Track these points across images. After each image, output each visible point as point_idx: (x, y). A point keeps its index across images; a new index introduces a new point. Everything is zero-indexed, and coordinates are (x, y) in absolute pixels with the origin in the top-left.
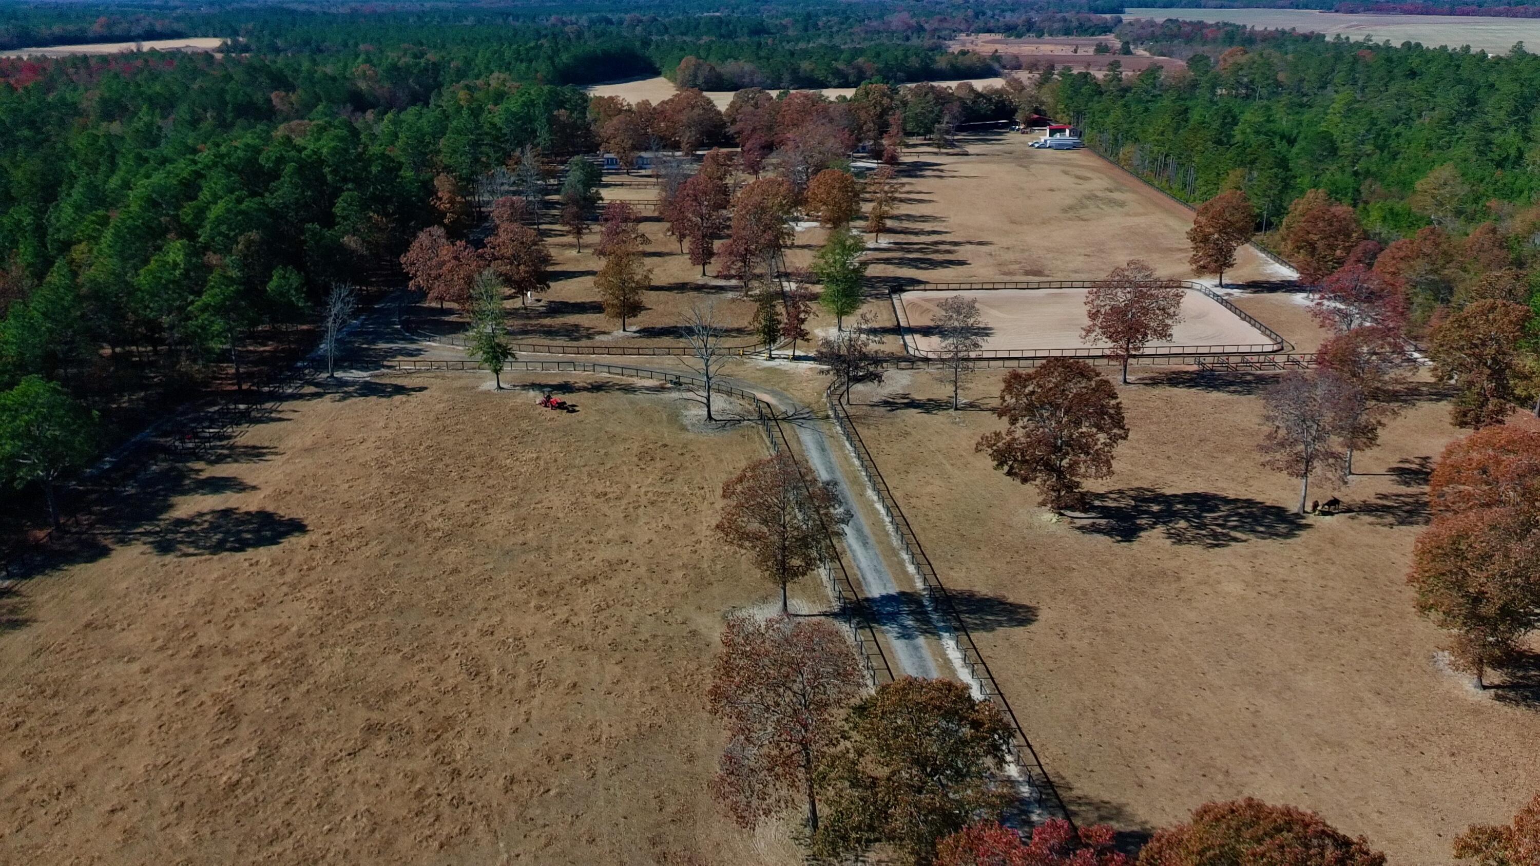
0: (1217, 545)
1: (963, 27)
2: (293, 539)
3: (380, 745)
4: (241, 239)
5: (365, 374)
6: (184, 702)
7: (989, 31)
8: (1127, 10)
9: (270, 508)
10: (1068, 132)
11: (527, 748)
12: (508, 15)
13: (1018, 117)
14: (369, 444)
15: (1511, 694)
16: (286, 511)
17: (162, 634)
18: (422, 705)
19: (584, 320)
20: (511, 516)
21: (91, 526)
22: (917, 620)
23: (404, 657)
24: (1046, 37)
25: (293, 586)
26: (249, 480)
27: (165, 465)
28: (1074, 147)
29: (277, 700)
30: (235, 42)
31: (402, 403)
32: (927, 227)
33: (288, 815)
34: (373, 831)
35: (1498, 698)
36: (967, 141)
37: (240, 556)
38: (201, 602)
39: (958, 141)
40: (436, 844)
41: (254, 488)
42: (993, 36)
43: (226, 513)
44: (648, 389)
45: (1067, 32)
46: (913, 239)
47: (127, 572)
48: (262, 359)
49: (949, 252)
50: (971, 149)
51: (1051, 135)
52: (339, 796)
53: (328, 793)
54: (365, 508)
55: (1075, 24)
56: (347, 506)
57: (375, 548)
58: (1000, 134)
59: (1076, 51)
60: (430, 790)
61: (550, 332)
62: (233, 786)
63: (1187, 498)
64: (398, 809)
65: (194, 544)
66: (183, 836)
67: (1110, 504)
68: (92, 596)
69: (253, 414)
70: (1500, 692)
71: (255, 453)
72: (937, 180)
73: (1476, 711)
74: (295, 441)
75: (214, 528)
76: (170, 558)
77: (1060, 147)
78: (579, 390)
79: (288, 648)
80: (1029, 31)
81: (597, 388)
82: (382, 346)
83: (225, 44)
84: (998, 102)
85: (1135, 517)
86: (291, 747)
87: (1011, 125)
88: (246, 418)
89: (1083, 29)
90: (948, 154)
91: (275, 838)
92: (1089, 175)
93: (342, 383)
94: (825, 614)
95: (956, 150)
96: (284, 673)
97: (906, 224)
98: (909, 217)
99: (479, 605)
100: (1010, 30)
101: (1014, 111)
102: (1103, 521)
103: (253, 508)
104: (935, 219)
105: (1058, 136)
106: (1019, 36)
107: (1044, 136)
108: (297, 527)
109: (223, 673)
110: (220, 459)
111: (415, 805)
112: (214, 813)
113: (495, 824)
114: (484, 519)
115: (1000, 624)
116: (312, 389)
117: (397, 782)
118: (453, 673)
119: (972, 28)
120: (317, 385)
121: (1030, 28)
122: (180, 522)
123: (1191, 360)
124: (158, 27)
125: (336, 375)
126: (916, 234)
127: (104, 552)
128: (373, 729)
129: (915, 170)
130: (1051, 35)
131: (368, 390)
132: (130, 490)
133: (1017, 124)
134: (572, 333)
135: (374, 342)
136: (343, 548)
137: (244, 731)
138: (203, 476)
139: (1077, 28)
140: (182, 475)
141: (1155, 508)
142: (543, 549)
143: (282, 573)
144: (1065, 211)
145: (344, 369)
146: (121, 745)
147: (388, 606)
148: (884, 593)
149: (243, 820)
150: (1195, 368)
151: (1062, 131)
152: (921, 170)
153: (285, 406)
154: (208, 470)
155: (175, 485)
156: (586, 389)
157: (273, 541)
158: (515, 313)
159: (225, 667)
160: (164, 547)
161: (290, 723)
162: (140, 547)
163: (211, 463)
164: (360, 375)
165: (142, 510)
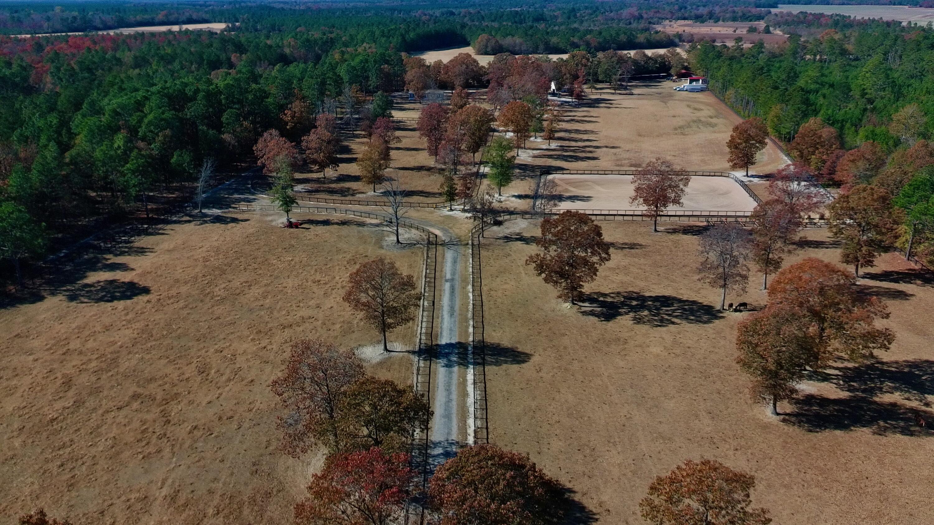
0: (660, 326)
1: (669, 16)
2: (140, 297)
3: (135, 405)
4: (161, 134)
5: (219, 211)
6: (47, 377)
7: (685, 19)
8: (779, 5)
9: (136, 281)
10: (701, 81)
11: (211, 412)
12: (395, 10)
13: (672, 71)
14: (204, 249)
15: (793, 419)
16: (143, 283)
17: (53, 342)
18: (166, 387)
19: (354, 185)
20: (261, 291)
21: (40, 285)
22: (459, 358)
23: (169, 362)
24: (721, 23)
25: (129, 322)
26: (132, 266)
27: (92, 255)
28: (702, 90)
29: (94, 379)
30: (234, 26)
31: (232, 227)
32: (585, 137)
33: (74, 436)
34: (112, 447)
35: (784, 421)
36: (636, 86)
37: (109, 304)
38: (78, 327)
39: (630, 86)
40: (141, 456)
41: (133, 269)
42: (687, 22)
43: (112, 282)
44: (371, 224)
45: (734, 19)
46: (573, 144)
47: (48, 309)
48: (168, 201)
49: (591, 152)
50: (636, 91)
51: (690, 83)
52: (103, 429)
53: (98, 427)
54: (186, 283)
55: (740, 14)
56: (177, 281)
57: (181, 304)
58: (660, 82)
59: (735, 31)
60: (151, 430)
61: (332, 192)
62: (53, 420)
63: (656, 299)
64: (130, 438)
65: (89, 297)
66: (17, 443)
67: (609, 300)
68: (26, 321)
69: (150, 230)
70: (787, 417)
71: (142, 251)
72: (605, 109)
73: (766, 427)
74: (165, 246)
75: (103, 289)
76: (74, 304)
77: (692, 90)
78: (333, 224)
79: (111, 353)
80: (710, 18)
81: (344, 223)
82: (236, 196)
83: (228, 26)
84: (661, 62)
85: (620, 308)
86: (91, 403)
87: (668, 77)
88: (146, 233)
89: (745, 17)
90: (620, 94)
91: (64, 446)
92: (703, 108)
93: (206, 215)
94: (408, 352)
95: (628, 92)
96: (104, 365)
97: (573, 135)
98: (577, 131)
99: (221, 337)
100: (699, 19)
101: (670, 68)
102: (599, 309)
103: (127, 280)
104: (592, 132)
105: (694, 83)
106: (703, 22)
107: (685, 84)
108: (146, 291)
109: (74, 363)
110: (122, 253)
111: (139, 437)
112: (38, 432)
113: (175, 449)
114: (246, 290)
115: (506, 362)
116: (188, 218)
117: (136, 424)
118: (190, 371)
119: (674, 17)
120: (190, 216)
121: (713, 17)
122: (87, 285)
123: (703, 219)
124: (194, 17)
125: (203, 211)
126: (576, 141)
127: (41, 298)
128: (136, 396)
129: (594, 103)
130: (723, 21)
131: (218, 219)
132: (68, 268)
133: (672, 76)
134: (343, 192)
135: (232, 194)
136: (165, 303)
137: (71, 393)
138: (109, 262)
139: (741, 17)
140: (98, 261)
141: (634, 303)
142: (271, 310)
143: (127, 314)
144: (676, 129)
145: (208, 208)
146: (7, 396)
147: (173, 335)
148: (448, 342)
149: (51, 437)
150: (705, 224)
151: (697, 80)
152: (599, 103)
153: (169, 227)
154: (113, 259)
155: (93, 266)
156: (337, 224)
157: (130, 298)
158: (318, 181)
159: (76, 361)
160: (72, 298)
161: (95, 391)
162: (60, 297)
163: (116, 255)
164: (216, 212)
165: (72, 278)
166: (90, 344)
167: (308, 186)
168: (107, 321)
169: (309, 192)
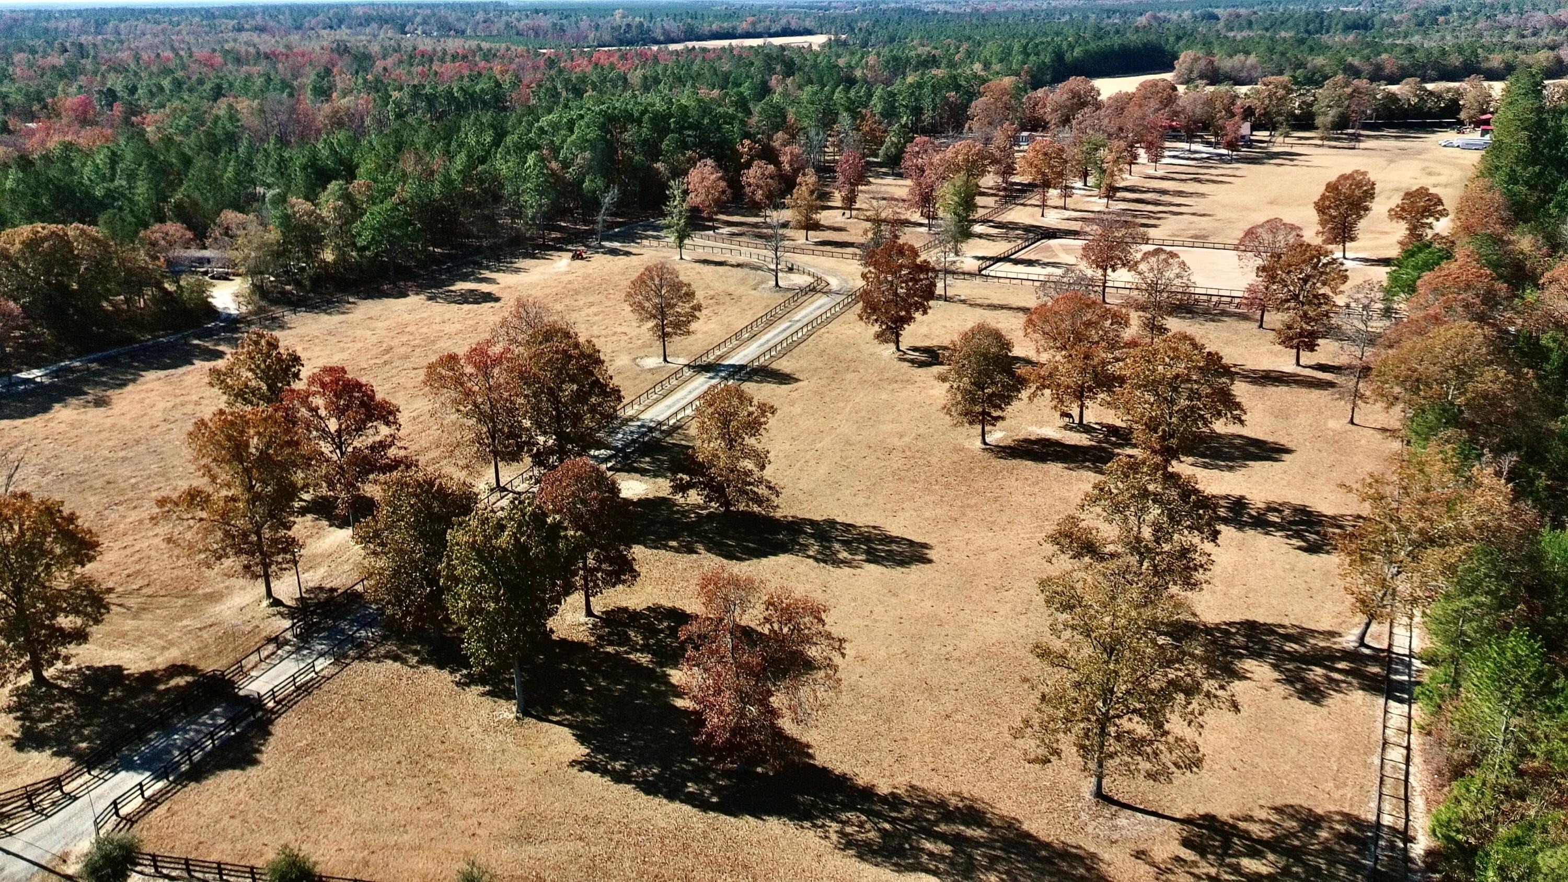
2: (488, 304)
5: (620, 245)
9: (494, 292)
16: (498, 294)
17: (395, 325)
21: (411, 287)
22: (729, 374)
25: (465, 319)
26: (499, 281)
27: (470, 270)
28: (1485, 147)
30: (837, 39)
31: (620, 259)
36: (1379, 137)
37: (458, 306)
38: (422, 318)
39: (1368, 136)
41: (498, 283)
43: (473, 291)
47: (406, 304)
48: (576, 233)
50: (1365, 144)
51: (1482, 135)
58: (1431, 132)
65: (445, 299)
68: (381, 309)
69: (538, 255)
71: (517, 271)
72: (1272, 167)
75: (461, 295)
76: (429, 302)
77: (1467, 147)
78: (726, 265)
79: (436, 337)
82: (649, 233)
83: (830, 40)
88: (533, 257)
93: (602, 247)
102: (924, 359)
103: (487, 291)
108: (497, 300)
110: (498, 271)
122: (450, 291)
125: (604, 243)
127: (405, 295)
129: (1265, 158)
131: (614, 252)
132: (443, 277)
133: (1462, 124)
135: (646, 231)
138: (482, 276)
140: (473, 274)
143: (467, 314)
145: (611, 240)
148: (732, 363)
152: (1273, 159)
154: (487, 274)
155: (465, 278)
156: (732, 266)
157: (479, 303)
158: (755, 225)
159: (404, 338)
160: (430, 299)
161: (406, 357)
162: (422, 297)
163: (492, 271)
164: (616, 245)
165: (439, 284)
166: (425, 330)
167: (735, 230)
168: (447, 316)
169: (733, 234)
